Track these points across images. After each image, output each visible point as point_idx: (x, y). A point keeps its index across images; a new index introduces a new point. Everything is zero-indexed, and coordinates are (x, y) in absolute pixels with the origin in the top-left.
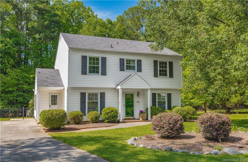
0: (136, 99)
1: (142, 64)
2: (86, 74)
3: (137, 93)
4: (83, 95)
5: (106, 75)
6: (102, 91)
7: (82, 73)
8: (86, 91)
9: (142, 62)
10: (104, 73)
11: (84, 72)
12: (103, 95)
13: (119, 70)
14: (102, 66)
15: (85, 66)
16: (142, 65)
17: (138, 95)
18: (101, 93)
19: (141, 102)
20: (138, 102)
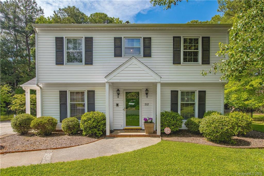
0: (143, 100)
1: (152, 44)
2: (63, 64)
3: (145, 90)
4: (63, 95)
5: (92, 64)
6: (91, 89)
7: (56, 62)
8: (68, 88)
9: (152, 41)
10: (89, 62)
11: (59, 62)
12: (91, 94)
13: (114, 56)
14: (86, 51)
15: (61, 52)
16: (152, 46)
17: (147, 94)
18: (89, 92)
19: (152, 104)
20: (147, 104)
